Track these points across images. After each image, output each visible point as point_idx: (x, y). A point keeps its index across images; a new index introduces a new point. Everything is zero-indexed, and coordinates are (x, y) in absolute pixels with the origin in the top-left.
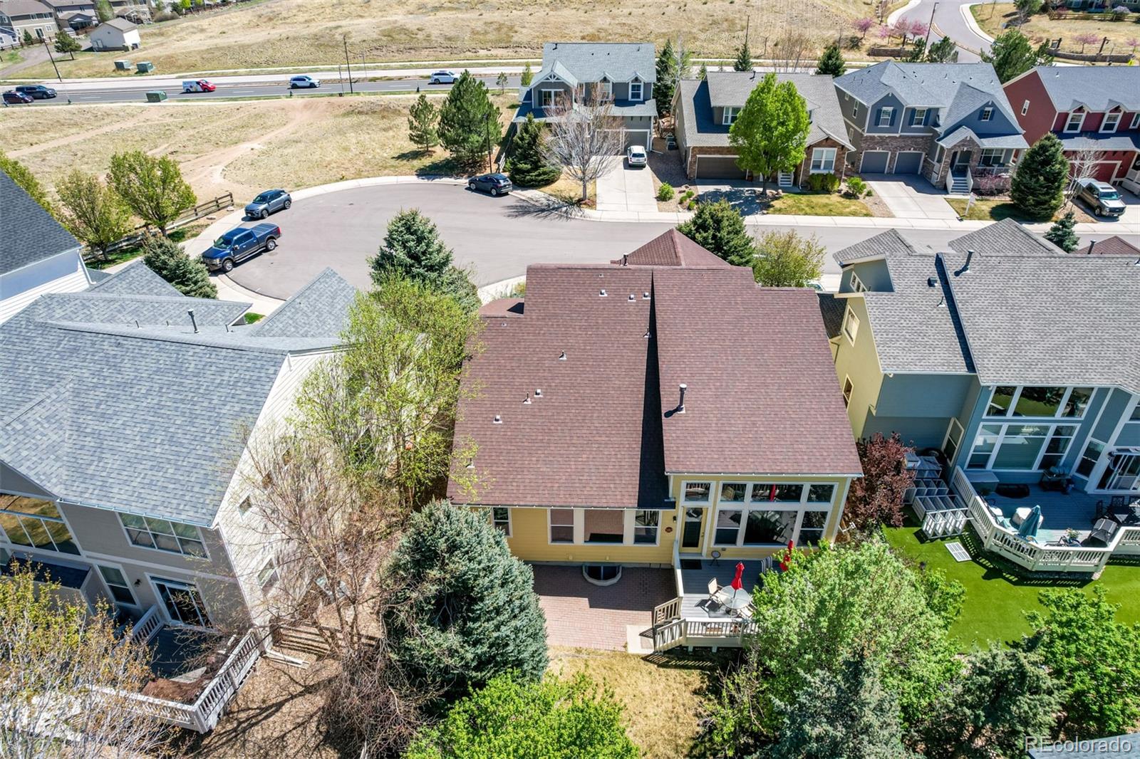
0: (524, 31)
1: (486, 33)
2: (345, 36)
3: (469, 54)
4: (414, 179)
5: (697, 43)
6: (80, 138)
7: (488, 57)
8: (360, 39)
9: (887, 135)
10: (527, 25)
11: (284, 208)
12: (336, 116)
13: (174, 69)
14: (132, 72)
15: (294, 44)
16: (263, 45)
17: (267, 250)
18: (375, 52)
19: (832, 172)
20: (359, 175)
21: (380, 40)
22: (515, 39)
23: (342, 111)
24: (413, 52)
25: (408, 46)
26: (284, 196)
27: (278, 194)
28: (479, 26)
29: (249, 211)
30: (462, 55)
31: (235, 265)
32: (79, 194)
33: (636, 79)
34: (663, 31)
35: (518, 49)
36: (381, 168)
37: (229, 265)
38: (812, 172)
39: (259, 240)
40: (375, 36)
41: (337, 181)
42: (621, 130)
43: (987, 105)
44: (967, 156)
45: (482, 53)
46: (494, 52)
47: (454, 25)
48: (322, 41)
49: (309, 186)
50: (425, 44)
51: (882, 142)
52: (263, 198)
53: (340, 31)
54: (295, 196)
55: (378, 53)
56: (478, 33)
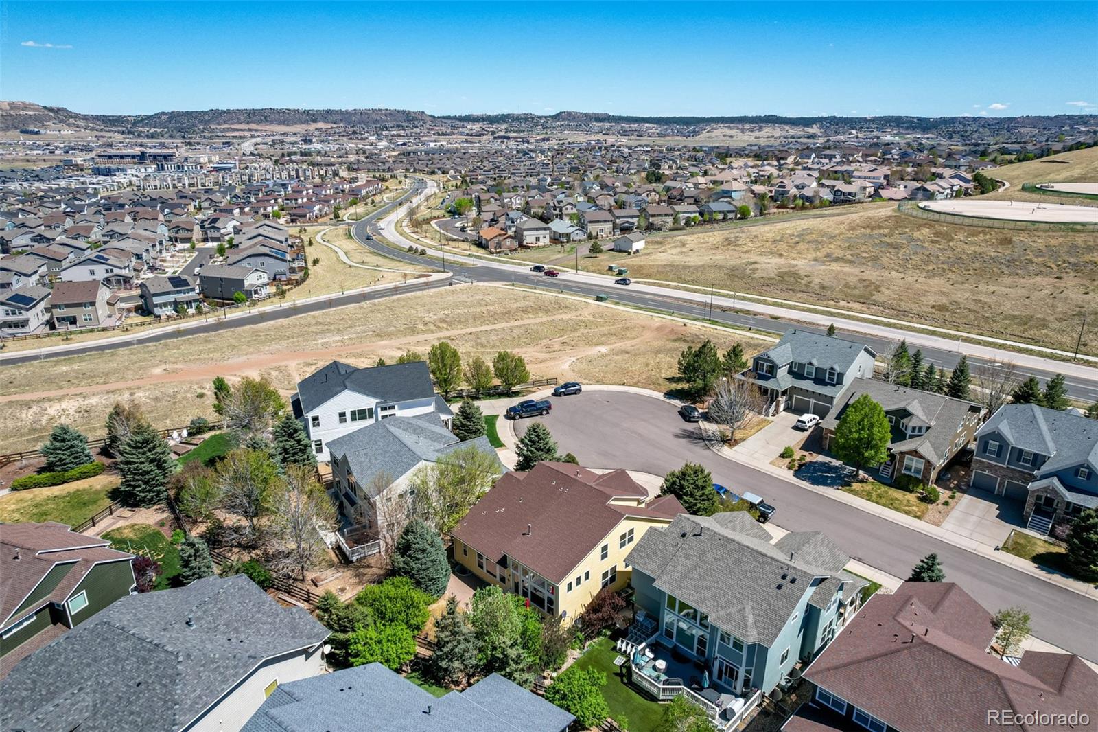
0: (887, 292)
1: (855, 288)
2: (754, 271)
3: (831, 302)
4: (660, 396)
5: (1044, 331)
6: (538, 320)
7: (843, 308)
8: (761, 275)
9: (995, 463)
10: (892, 287)
11: (575, 393)
12: (668, 340)
13: (638, 275)
14: (614, 274)
15: (717, 271)
16: (697, 268)
17: (541, 414)
18: (764, 288)
19: (920, 477)
20: (635, 385)
21: (774, 279)
22: (874, 297)
23: (675, 337)
24: (791, 292)
25: (790, 287)
26: (577, 387)
27: (574, 385)
28: (852, 280)
29: (556, 390)
30: (825, 303)
31: (521, 417)
32: (478, 365)
33: (832, 369)
34: (1016, 313)
35: (872, 306)
36: (652, 384)
37: (518, 417)
38: (903, 472)
39: (538, 409)
40: (772, 275)
41: (620, 385)
42: (811, 400)
43: (1082, 465)
44: (1049, 502)
45: (842, 303)
46: (851, 305)
47: (835, 278)
48: (736, 273)
49: (604, 384)
50: (804, 288)
51: (991, 467)
52: (566, 386)
53: (752, 267)
54: (584, 388)
55: (768, 289)
56: (849, 287)
